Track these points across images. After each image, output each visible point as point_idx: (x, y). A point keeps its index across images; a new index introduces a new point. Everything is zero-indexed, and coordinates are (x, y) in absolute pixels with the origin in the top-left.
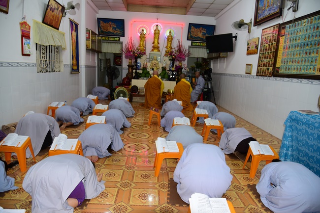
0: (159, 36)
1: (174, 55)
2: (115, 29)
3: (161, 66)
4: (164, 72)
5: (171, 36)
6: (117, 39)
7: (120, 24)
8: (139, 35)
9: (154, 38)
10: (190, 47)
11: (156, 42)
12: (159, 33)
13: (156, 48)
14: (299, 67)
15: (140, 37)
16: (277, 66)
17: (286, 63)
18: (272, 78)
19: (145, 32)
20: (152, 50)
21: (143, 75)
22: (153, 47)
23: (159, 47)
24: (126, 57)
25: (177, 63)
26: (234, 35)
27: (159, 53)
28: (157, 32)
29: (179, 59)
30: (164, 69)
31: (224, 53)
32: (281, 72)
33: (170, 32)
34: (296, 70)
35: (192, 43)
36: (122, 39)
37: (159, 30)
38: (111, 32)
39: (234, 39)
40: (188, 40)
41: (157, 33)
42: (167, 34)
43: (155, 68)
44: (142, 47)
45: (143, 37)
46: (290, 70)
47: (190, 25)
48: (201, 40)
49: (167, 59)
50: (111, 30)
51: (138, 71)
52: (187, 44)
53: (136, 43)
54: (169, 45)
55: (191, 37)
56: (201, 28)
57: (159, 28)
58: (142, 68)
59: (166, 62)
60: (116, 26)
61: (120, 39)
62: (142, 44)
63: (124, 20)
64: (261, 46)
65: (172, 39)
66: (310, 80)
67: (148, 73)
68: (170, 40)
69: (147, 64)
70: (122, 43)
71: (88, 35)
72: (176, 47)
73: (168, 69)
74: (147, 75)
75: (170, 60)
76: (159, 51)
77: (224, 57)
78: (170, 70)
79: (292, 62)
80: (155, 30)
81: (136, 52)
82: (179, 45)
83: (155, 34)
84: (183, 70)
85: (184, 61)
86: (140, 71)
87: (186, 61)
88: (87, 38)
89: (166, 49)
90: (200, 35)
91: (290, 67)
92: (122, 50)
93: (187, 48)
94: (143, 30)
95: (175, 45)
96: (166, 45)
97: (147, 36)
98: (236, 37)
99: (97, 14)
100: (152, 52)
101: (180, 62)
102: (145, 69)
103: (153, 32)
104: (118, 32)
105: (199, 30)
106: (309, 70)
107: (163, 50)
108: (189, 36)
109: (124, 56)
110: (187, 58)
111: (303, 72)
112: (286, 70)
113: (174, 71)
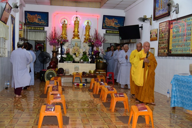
0: (78, 26)
1: (92, 42)
2: (41, 20)
3: (81, 51)
4: (85, 56)
5: (89, 26)
6: (42, 29)
7: (45, 16)
8: (61, 25)
9: (75, 27)
10: (105, 35)
11: (76, 31)
12: (78, 24)
13: (76, 35)
14: (182, 49)
15: (63, 27)
16: (170, 49)
17: (175, 47)
18: (168, 57)
19: (66, 22)
20: (73, 38)
21: (68, 59)
22: (74, 35)
23: (78, 35)
24: (51, 44)
25: (95, 49)
26: (140, 26)
27: (79, 40)
28: (77, 22)
29: (96, 45)
30: (85, 53)
31: (133, 40)
32: (173, 52)
33: (88, 23)
34: (180, 51)
35: (106, 31)
36: (46, 29)
37: (78, 21)
38: (37, 22)
39: (140, 29)
40: (103, 28)
41: (77, 24)
42: (85, 24)
43: (77, 53)
44: (64, 35)
45: (65, 27)
46: (177, 51)
47: (104, 16)
48: (114, 28)
49: (86, 45)
50: (36, 21)
51: (63, 56)
52: (102, 32)
53: (59, 32)
54: (87, 34)
55: (106, 26)
56: (114, 19)
57: (79, 19)
59: (85, 48)
60: (41, 18)
61: (44, 29)
62: (64, 32)
63: (48, 13)
64: (159, 35)
65: (90, 29)
66: (188, 57)
67: (72, 57)
68: (88, 29)
69: (69, 50)
70: (46, 32)
71: (20, 26)
72: (93, 35)
73: (88, 53)
74: (71, 59)
75: (89, 46)
76: (79, 38)
77: (134, 43)
78: (89, 54)
79: (178, 46)
80: (75, 21)
81: (60, 40)
82: (96, 33)
83: (75, 24)
84: (100, 54)
85: (101, 46)
87: (102, 46)
89: (85, 37)
90: (113, 25)
91: (177, 49)
92: (47, 38)
93: (103, 36)
94: (65, 21)
95: (92, 33)
96: (84, 33)
97: (68, 26)
98: (142, 27)
99: (24, 8)
100: (73, 40)
101: (97, 47)
102: (68, 54)
103: (73, 22)
104: (43, 22)
105: (111, 21)
106: (187, 51)
107: (82, 38)
108: (104, 25)
109: (48, 43)
110: (102, 44)
111: (184, 52)
112: (175, 51)
113: (93, 55)
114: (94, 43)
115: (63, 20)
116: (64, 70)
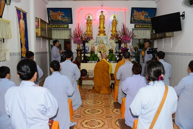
0: (104, 21)
1: (120, 38)
2: (64, 17)
3: (108, 49)
4: (111, 54)
5: (116, 20)
6: (66, 26)
7: (68, 12)
8: (86, 21)
9: (100, 23)
10: (133, 29)
11: (102, 26)
12: (104, 19)
13: (102, 32)
15: (87, 23)
19: (91, 18)
20: (99, 35)
21: (92, 58)
22: (100, 31)
23: (104, 32)
24: (75, 42)
25: (123, 45)
26: (181, 14)
27: (105, 36)
28: (102, 17)
29: (124, 41)
30: (111, 51)
31: (170, 33)
33: (115, 17)
35: (135, 25)
36: (70, 26)
37: (104, 16)
38: (60, 20)
39: (181, 18)
40: (131, 23)
41: (102, 19)
42: (112, 18)
43: (102, 51)
44: (89, 32)
45: (90, 23)
47: (133, 9)
48: (144, 22)
49: (113, 41)
50: (60, 18)
51: (86, 55)
52: (130, 27)
53: (84, 28)
54: (114, 29)
55: (134, 20)
56: (143, 12)
57: (104, 14)
58: (89, 51)
60: (64, 15)
61: (68, 26)
62: (89, 29)
65: (117, 23)
67: (96, 56)
68: (115, 24)
69: (94, 48)
70: (70, 30)
71: (37, 23)
72: (120, 30)
73: (114, 51)
74: (95, 58)
75: (116, 42)
76: (105, 35)
77: (170, 37)
78: (116, 52)
80: (100, 16)
81: (83, 37)
82: (124, 28)
83: (100, 19)
84: (129, 51)
85: (129, 43)
86: (89, 55)
87: (131, 43)
88: (36, 26)
90: (143, 18)
92: (71, 36)
93: (131, 31)
94: (89, 17)
95: (119, 28)
96: (111, 29)
97: (93, 22)
98: (183, 16)
99: (47, 5)
100: (99, 36)
101: (125, 43)
102: (92, 52)
103: (98, 17)
104: (67, 19)
105: (141, 14)
107: (109, 34)
108: (132, 19)
109: (72, 41)
110: (131, 40)
113: (121, 53)
114: (121, 39)
115: (88, 16)
116: (88, 71)
